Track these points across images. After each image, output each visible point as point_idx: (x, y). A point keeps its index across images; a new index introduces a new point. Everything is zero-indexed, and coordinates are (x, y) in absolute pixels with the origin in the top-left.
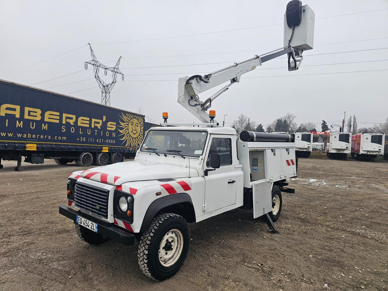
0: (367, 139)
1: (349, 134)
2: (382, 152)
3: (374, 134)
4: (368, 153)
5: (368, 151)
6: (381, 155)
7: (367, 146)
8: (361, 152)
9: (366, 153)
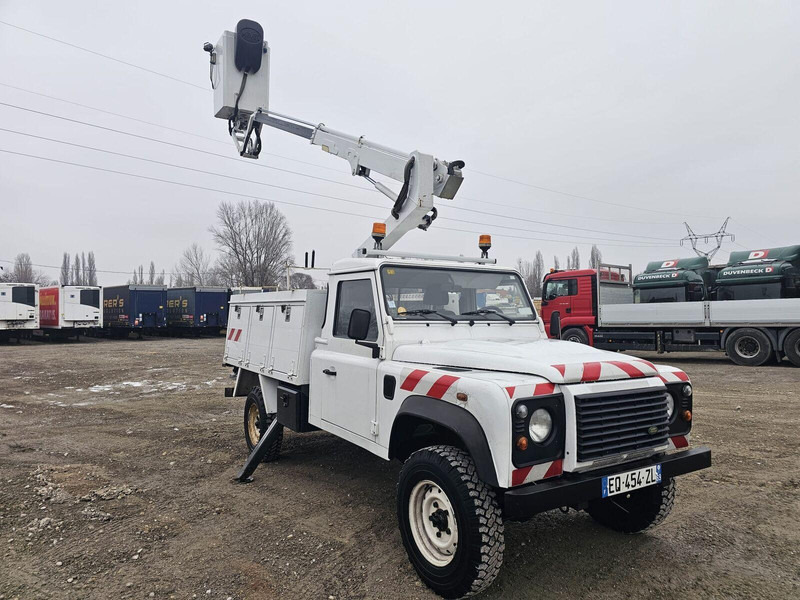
0: (72, 296)
1: (34, 288)
2: (101, 323)
3: (86, 288)
4: (76, 326)
5: (75, 322)
6: (99, 328)
7: (73, 311)
8: (62, 324)
9: (70, 325)
